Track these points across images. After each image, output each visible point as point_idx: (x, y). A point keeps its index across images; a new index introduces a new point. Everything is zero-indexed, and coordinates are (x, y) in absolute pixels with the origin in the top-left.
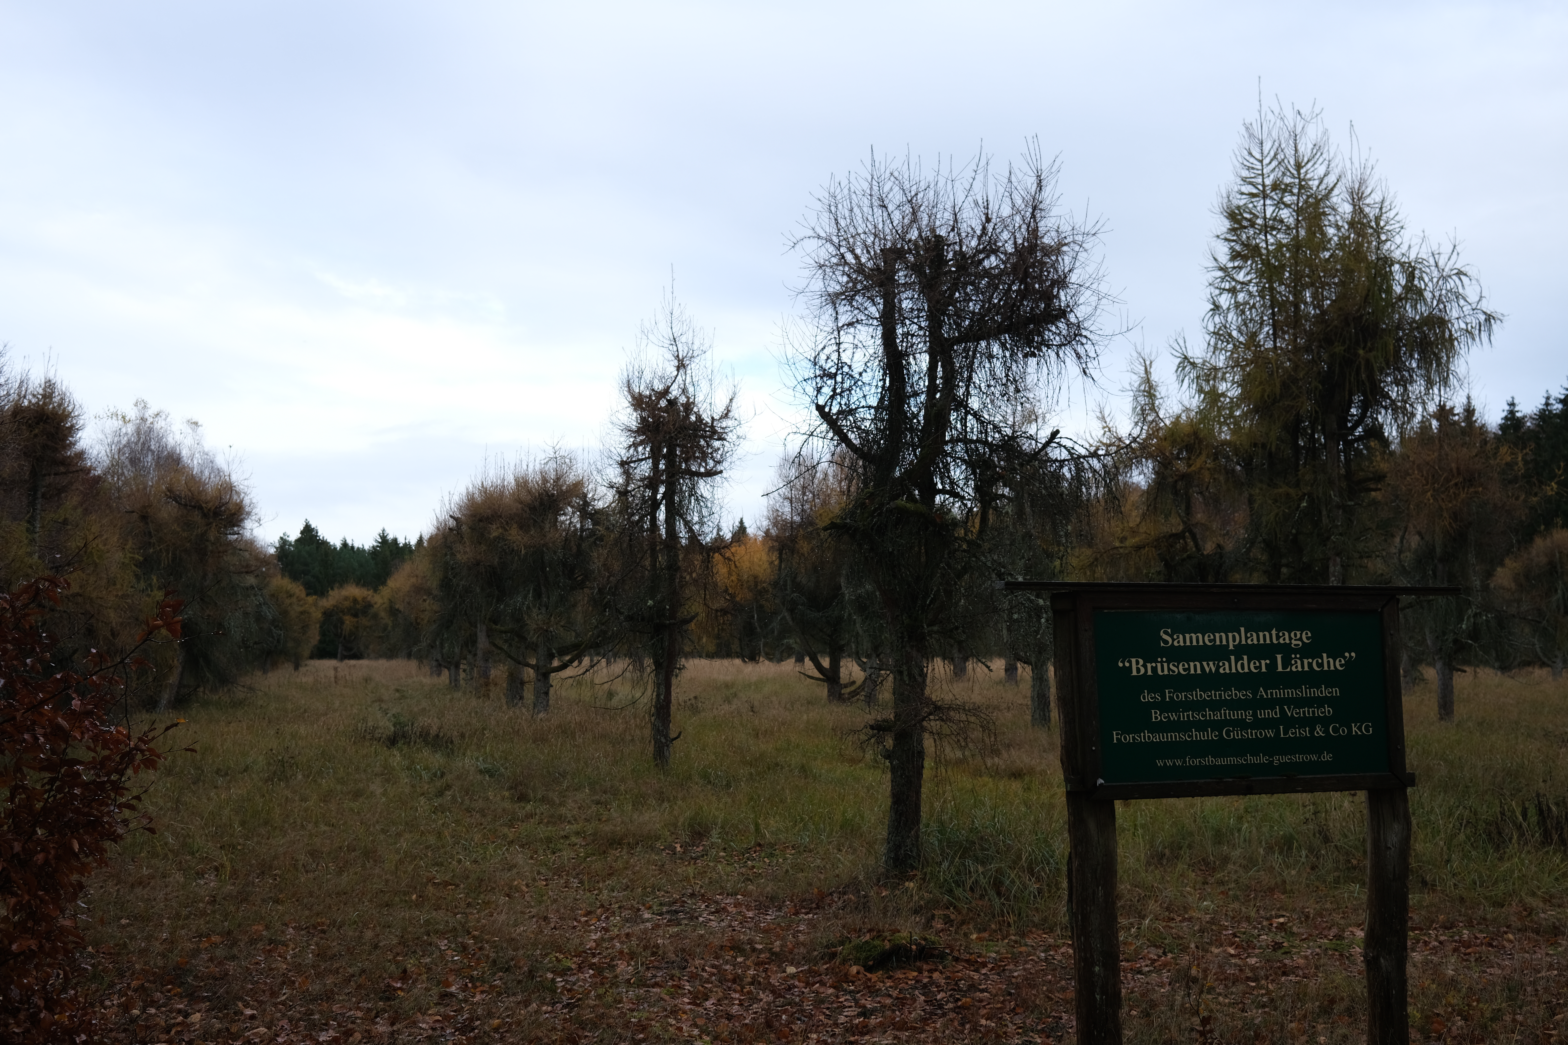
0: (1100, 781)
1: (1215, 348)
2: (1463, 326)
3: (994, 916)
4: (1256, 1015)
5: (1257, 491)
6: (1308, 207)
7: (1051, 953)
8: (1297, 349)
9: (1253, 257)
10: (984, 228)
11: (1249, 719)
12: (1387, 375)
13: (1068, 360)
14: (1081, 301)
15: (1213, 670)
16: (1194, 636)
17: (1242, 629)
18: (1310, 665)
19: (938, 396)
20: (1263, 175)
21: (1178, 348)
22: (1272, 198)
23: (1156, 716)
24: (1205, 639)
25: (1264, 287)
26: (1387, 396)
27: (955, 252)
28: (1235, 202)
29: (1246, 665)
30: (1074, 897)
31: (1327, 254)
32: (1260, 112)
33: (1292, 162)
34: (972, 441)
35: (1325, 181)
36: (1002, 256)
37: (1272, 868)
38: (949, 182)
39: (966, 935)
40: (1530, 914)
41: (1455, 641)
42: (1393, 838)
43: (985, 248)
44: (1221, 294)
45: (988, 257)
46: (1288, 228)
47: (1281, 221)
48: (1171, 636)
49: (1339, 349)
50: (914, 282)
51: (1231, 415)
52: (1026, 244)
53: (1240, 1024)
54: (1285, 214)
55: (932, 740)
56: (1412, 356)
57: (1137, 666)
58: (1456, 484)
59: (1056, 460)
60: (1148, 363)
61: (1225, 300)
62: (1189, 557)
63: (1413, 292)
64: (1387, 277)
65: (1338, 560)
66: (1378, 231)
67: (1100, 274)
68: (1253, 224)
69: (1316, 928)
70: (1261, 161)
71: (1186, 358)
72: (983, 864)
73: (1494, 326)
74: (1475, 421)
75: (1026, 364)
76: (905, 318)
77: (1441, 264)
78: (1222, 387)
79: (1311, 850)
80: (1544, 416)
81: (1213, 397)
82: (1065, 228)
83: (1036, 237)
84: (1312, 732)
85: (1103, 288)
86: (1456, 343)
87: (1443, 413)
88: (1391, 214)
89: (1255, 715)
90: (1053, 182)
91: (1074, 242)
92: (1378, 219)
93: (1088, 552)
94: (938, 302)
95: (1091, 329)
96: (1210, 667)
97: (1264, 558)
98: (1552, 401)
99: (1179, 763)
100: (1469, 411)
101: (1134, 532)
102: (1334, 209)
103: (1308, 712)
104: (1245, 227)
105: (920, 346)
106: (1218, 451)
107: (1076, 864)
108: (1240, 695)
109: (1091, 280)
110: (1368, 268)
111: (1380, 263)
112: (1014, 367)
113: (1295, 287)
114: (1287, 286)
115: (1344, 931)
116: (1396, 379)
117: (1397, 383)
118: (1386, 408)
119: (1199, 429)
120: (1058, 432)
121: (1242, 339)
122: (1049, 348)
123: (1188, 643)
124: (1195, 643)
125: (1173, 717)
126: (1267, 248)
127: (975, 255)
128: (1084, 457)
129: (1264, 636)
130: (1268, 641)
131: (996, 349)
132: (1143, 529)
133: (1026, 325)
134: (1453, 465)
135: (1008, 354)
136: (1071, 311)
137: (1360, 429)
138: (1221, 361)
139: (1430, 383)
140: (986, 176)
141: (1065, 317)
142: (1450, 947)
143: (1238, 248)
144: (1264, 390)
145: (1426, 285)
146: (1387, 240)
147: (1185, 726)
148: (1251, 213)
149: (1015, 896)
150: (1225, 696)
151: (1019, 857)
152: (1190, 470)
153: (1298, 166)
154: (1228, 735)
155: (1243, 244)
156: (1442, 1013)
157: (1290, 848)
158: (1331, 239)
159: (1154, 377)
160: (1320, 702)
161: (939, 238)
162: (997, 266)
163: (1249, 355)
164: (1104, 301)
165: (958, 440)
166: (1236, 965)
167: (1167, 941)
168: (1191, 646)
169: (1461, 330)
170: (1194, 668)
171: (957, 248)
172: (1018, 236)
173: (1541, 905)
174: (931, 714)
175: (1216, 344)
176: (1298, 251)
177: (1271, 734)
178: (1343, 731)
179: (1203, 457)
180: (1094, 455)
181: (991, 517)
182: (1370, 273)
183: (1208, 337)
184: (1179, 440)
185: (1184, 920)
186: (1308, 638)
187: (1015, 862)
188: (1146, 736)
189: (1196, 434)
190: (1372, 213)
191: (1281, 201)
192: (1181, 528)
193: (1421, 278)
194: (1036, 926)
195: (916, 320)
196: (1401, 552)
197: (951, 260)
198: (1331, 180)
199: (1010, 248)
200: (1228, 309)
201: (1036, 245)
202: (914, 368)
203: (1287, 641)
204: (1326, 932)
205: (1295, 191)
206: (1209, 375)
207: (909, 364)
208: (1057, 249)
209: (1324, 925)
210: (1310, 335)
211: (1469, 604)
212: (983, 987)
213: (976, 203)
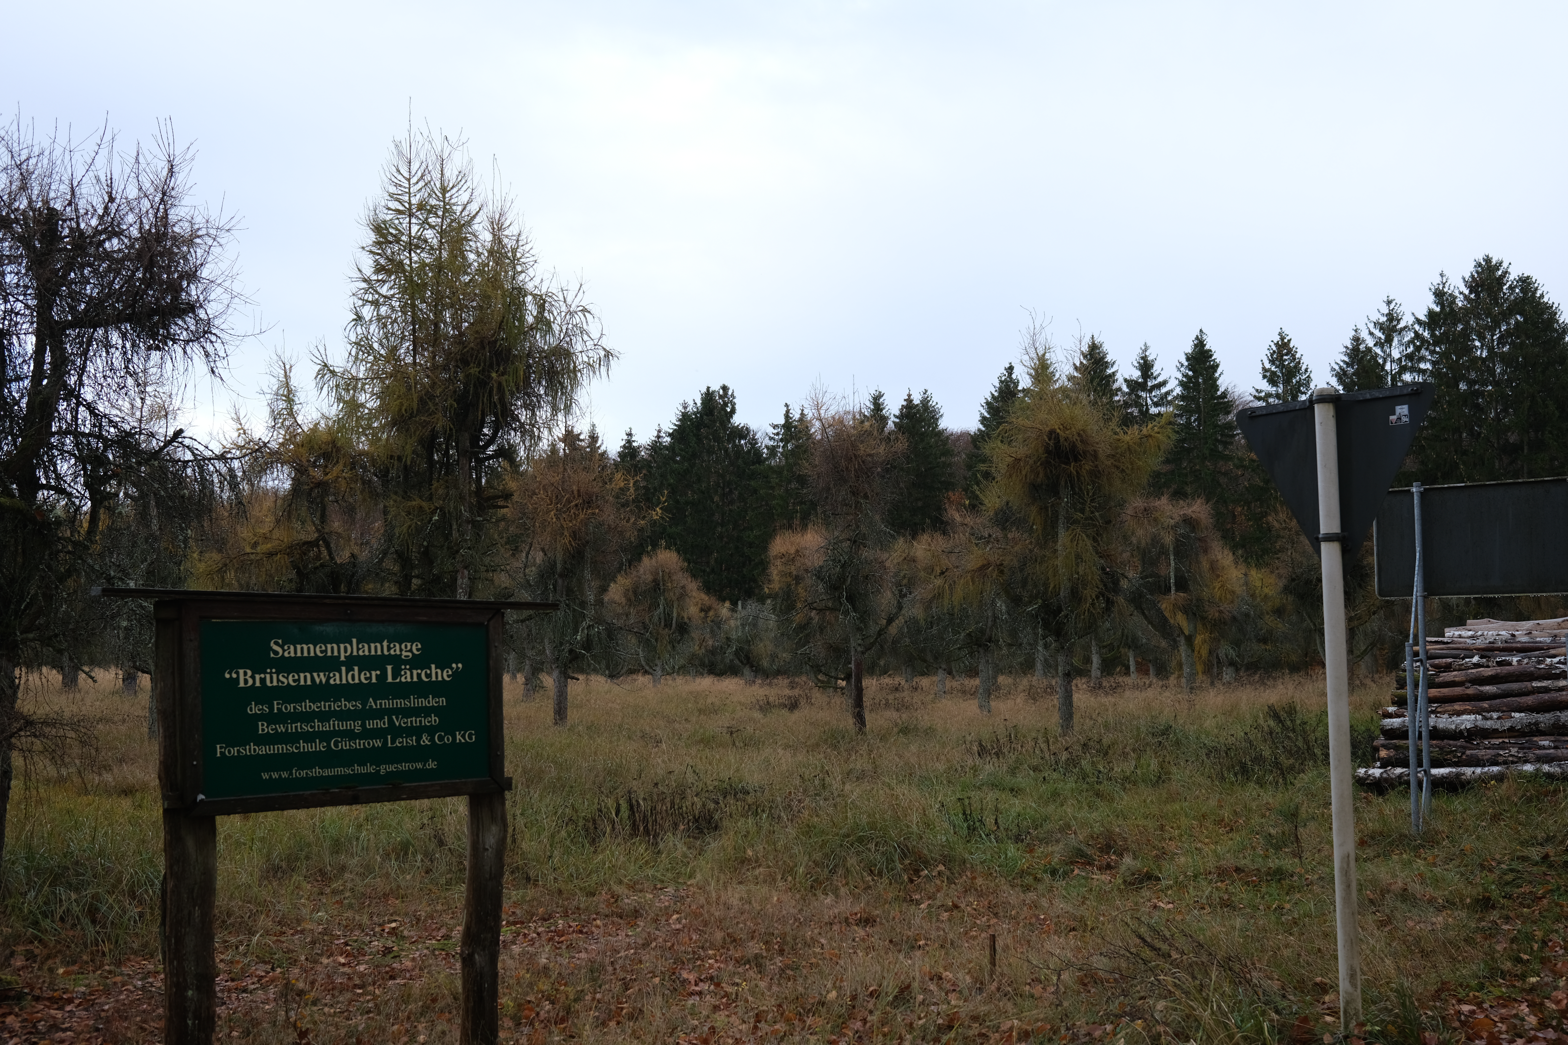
0: (201, 797)
1: (356, 358)
2: (586, 359)
3: (86, 947)
4: (359, 1022)
5: (392, 503)
6: (451, 231)
7: (150, 980)
8: (435, 367)
9: (396, 272)
10: (106, 208)
11: (358, 729)
12: (518, 399)
13: (195, 357)
14: (211, 298)
15: (324, 681)
16: (305, 647)
17: (354, 641)
18: (419, 675)
19: (45, 382)
20: (409, 193)
21: (318, 355)
22: (417, 218)
23: (263, 728)
24: (317, 650)
25: (406, 303)
26: (516, 419)
27: (71, 229)
28: (382, 216)
29: (357, 676)
30: (168, 919)
31: (467, 278)
32: (409, 131)
33: (438, 185)
34: (83, 434)
35: (468, 208)
36: (126, 241)
37: (387, 875)
38: (67, 152)
39: (51, 970)
40: (616, 901)
41: (571, 651)
42: (490, 840)
43: (106, 228)
44: (363, 305)
45: (109, 239)
46: (432, 248)
47: (426, 241)
48: (282, 647)
49: (474, 370)
50: (21, 255)
51: (370, 427)
52: (153, 231)
53: (343, 1032)
54: (429, 234)
55: (21, 760)
56: (540, 383)
57: (244, 678)
58: (576, 505)
59: (179, 460)
60: (288, 367)
61: (367, 312)
62: (322, 565)
63: (543, 323)
64: (521, 307)
65: (466, 572)
66: (514, 261)
67: (235, 271)
68: (398, 241)
69: (426, 930)
70: (409, 180)
71: (326, 365)
72: (77, 890)
73: (612, 362)
74: (599, 448)
75: (148, 357)
76: (8, 294)
77: (569, 301)
78: (362, 398)
79: (426, 854)
80: (656, 447)
81: (352, 406)
82: (199, 221)
83: (166, 226)
84: (418, 741)
85: (237, 287)
86: (579, 375)
87: (570, 437)
88: (527, 248)
89: (363, 725)
90: (187, 170)
91: (208, 235)
92: (514, 251)
93: (216, 556)
94: (49, 280)
95: (222, 327)
96: (320, 678)
97: (396, 568)
98: (662, 434)
99: (285, 775)
100: (594, 438)
101: (266, 538)
102: (475, 235)
103: (414, 721)
104: (391, 243)
105: (24, 326)
106: (355, 461)
107: (171, 884)
108: (349, 705)
109: (223, 277)
110: (504, 296)
111: (515, 292)
112: (135, 359)
113: (436, 306)
114: (428, 305)
115: (452, 931)
116: (525, 403)
117: (526, 406)
118: (515, 430)
119: (337, 437)
120: (181, 431)
121: (382, 352)
122: (174, 343)
123: (299, 654)
124: (306, 654)
125: (281, 729)
126: (411, 266)
127: (94, 236)
128: (210, 459)
129: (376, 647)
130: (379, 653)
131: (115, 338)
132: (276, 534)
133: (150, 316)
134: (575, 488)
135: (128, 345)
136: (201, 306)
137: (491, 448)
138: (361, 371)
139: (555, 409)
140: (111, 152)
141: (194, 312)
142: (544, 937)
143: (382, 261)
144: (402, 404)
145: (555, 318)
146: (522, 272)
147: (291, 738)
148: (397, 229)
149: (112, 923)
150: (335, 707)
151: (119, 881)
152: (326, 478)
153: (444, 190)
154: (336, 745)
155: (387, 258)
156: (533, 999)
157: (406, 854)
158: (470, 265)
159: (293, 382)
160: (427, 712)
161: (52, 210)
162: (119, 250)
163: (389, 368)
164: (236, 300)
165: (67, 433)
166: (344, 973)
167: (276, 956)
168: (302, 658)
169: (584, 362)
170: (305, 679)
171: (74, 225)
172: (144, 221)
173: (626, 891)
174: (20, 730)
175: (357, 353)
176: (440, 271)
177: (378, 743)
178: (448, 739)
179: (340, 466)
180: (222, 457)
181: (102, 517)
182: (505, 301)
183: (349, 347)
184: (316, 447)
185: (297, 932)
186: (418, 650)
187: (114, 886)
188: (252, 749)
189: (333, 442)
190: (509, 243)
191: (426, 221)
192: (316, 535)
193: (550, 312)
194: (135, 953)
195: (21, 298)
196: (526, 566)
197: (66, 237)
198: (473, 208)
199: (135, 232)
200: (371, 321)
201: (165, 234)
202: (17, 348)
203: (398, 652)
204: (434, 934)
205: (440, 213)
206: (349, 385)
207: (11, 344)
208: (190, 241)
209: (434, 926)
210: (448, 354)
211: (584, 616)
212: (67, 1025)
213: (98, 180)
